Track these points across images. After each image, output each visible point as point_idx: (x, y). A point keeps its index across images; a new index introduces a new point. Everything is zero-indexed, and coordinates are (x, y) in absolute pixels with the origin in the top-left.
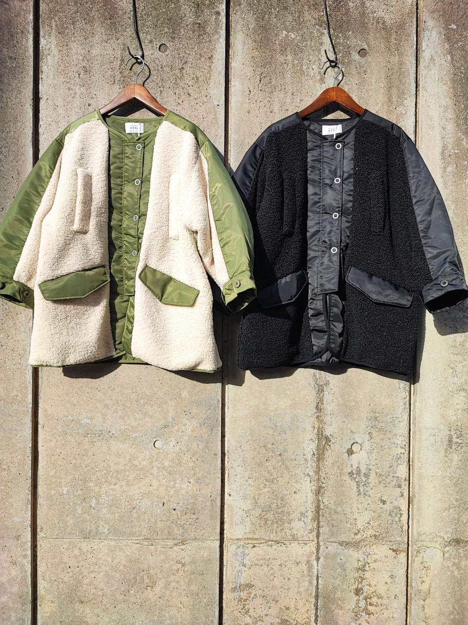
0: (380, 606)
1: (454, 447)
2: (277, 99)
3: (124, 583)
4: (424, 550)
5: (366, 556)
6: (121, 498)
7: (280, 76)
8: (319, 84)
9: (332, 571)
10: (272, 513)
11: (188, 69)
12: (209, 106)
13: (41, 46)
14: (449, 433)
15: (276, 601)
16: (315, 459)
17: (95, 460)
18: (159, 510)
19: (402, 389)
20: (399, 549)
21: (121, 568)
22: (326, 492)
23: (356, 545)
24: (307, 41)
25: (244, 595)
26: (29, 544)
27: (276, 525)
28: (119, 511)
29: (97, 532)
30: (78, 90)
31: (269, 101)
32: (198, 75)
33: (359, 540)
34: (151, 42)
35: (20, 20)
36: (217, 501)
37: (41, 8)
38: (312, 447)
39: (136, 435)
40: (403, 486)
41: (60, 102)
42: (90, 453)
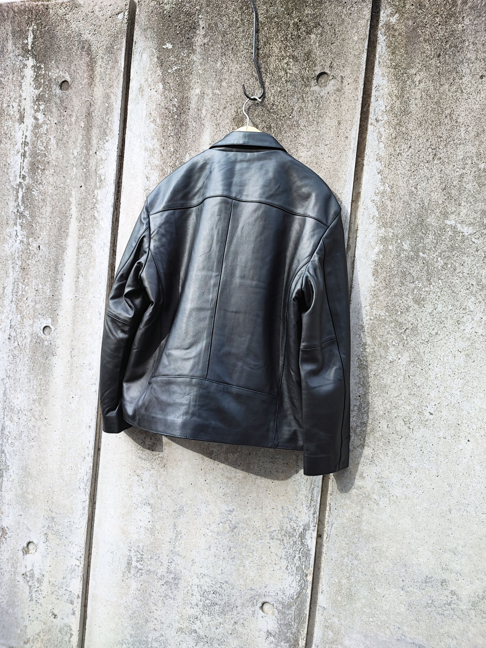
1: (132, 572)
8: (17, 124)
14: (129, 554)
19: (82, 490)
40: (75, 603)
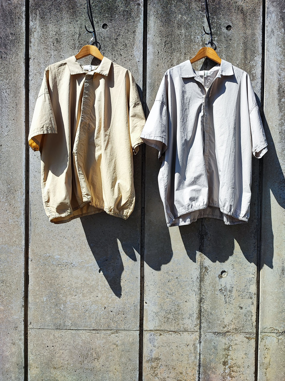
0: (238, 372)
2: (175, 57)
3: (81, 356)
4: (267, 338)
5: (230, 341)
6: (79, 304)
7: (177, 42)
9: (208, 350)
10: (172, 314)
11: (120, 39)
12: (133, 62)
13: (30, 26)
15: (174, 369)
16: (199, 281)
17: (63, 281)
18: (102, 312)
20: (250, 337)
21: (79, 347)
22: (205, 301)
23: (224, 334)
24: (194, 21)
25: (154, 364)
26: (23, 332)
27: (174, 321)
28: (78, 312)
29: (64, 325)
30: (53, 53)
31: (170, 59)
32: (126, 43)
33: (225, 331)
34: (98, 22)
35: (17, 11)
36: (137, 307)
37: (30, 3)
38: (196, 273)
39: (88, 265)
41: (42, 61)
42: (60, 277)
